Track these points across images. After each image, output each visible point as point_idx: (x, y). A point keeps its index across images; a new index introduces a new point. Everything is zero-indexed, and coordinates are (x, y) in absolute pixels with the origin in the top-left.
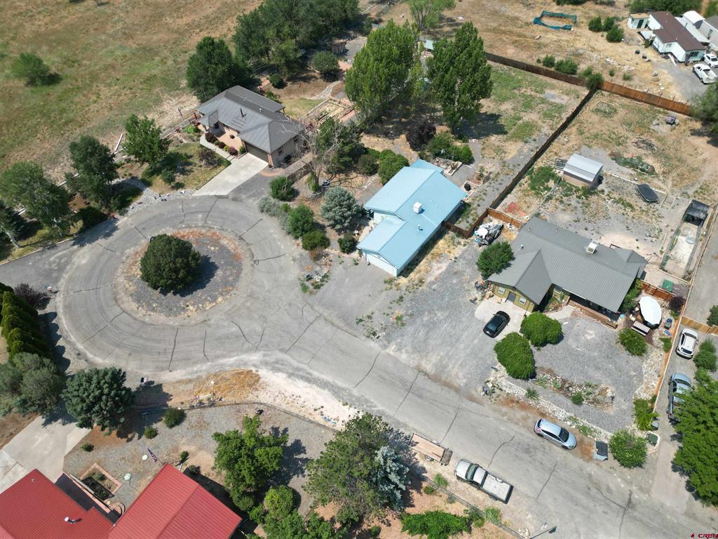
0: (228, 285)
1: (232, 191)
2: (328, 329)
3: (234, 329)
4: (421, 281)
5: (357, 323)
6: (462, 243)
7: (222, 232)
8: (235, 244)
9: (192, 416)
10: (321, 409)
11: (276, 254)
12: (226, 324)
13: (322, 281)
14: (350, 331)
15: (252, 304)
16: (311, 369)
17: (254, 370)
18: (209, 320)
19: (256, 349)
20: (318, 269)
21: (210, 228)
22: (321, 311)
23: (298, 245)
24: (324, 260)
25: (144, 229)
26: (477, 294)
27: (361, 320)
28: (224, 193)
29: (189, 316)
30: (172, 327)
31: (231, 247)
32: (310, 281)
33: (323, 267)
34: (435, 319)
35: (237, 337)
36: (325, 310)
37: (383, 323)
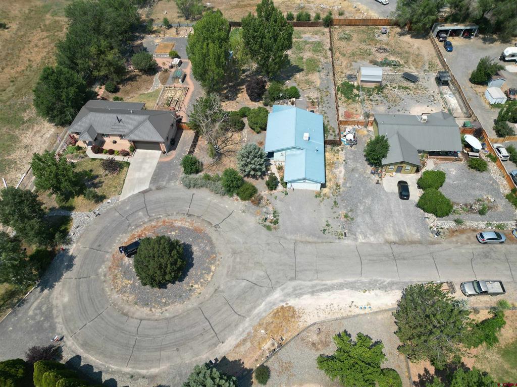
0: (211, 255)
1: (150, 183)
2: (309, 248)
3: (244, 283)
4: (337, 186)
6: (340, 149)
7: (170, 217)
8: (188, 222)
9: (272, 365)
10: (354, 304)
11: (227, 214)
12: (234, 283)
13: (275, 217)
14: (324, 241)
15: (241, 258)
16: (322, 281)
17: (284, 304)
18: (219, 287)
19: (272, 289)
20: (265, 210)
21: (157, 219)
22: (293, 238)
23: (237, 200)
24: (263, 202)
25: (99, 246)
26: (376, 178)
27: (324, 230)
28: (146, 187)
29: (200, 293)
30: (195, 309)
31: (187, 225)
32: (267, 221)
33: (267, 206)
34: (367, 205)
35: (251, 288)
36: (295, 235)
37: (339, 224)
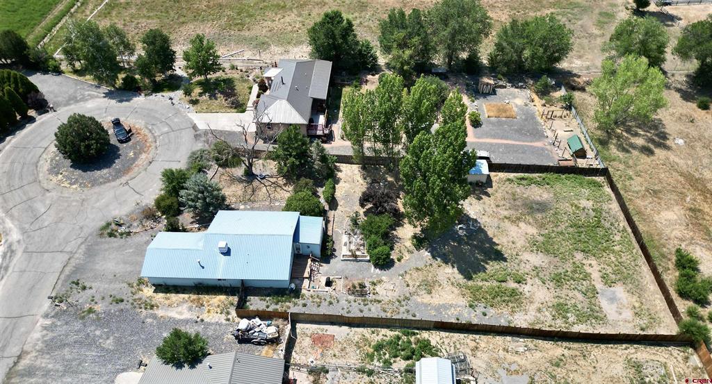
0: (92, 183)
1: (206, 130)
2: (57, 266)
3: (43, 210)
4: (152, 307)
5: (73, 282)
6: (230, 317)
7: (154, 149)
8: (143, 163)
11: (140, 191)
12: (48, 203)
13: (121, 234)
14: (60, 281)
15: (75, 205)
18: (50, 192)
19: (23, 231)
21: (156, 141)
22: (80, 251)
23: (157, 195)
24: (149, 223)
27: (77, 284)
28: (202, 127)
29: (51, 180)
30: (36, 178)
31: (139, 162)
32: (116, 226)
33: (141, 226)
36: (82, 253)
37: (80, 301)
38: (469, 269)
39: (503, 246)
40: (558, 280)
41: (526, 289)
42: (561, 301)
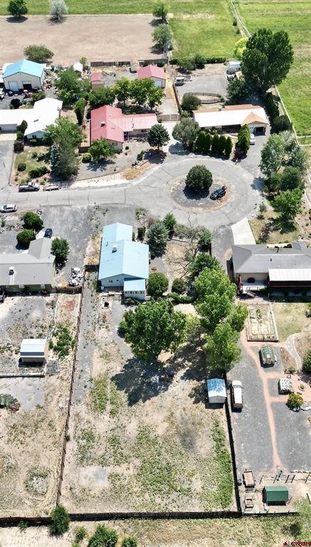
4: (94, 239)
13: (138, 216)
27: (107, 211)
38: (120, 381)
39: (143, 407)
40: (114, 441)
41: (106, 417)
42: (96, 439)
